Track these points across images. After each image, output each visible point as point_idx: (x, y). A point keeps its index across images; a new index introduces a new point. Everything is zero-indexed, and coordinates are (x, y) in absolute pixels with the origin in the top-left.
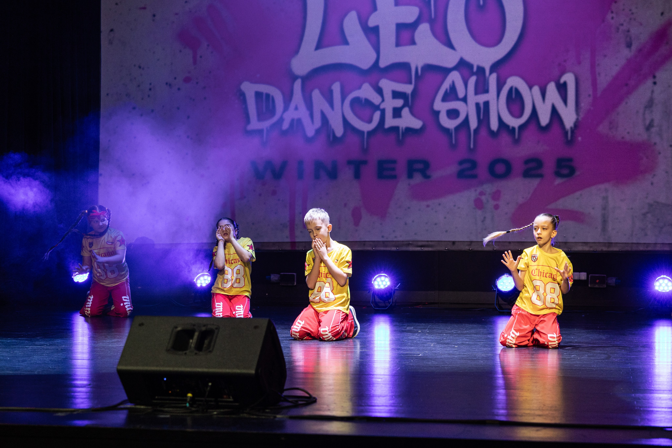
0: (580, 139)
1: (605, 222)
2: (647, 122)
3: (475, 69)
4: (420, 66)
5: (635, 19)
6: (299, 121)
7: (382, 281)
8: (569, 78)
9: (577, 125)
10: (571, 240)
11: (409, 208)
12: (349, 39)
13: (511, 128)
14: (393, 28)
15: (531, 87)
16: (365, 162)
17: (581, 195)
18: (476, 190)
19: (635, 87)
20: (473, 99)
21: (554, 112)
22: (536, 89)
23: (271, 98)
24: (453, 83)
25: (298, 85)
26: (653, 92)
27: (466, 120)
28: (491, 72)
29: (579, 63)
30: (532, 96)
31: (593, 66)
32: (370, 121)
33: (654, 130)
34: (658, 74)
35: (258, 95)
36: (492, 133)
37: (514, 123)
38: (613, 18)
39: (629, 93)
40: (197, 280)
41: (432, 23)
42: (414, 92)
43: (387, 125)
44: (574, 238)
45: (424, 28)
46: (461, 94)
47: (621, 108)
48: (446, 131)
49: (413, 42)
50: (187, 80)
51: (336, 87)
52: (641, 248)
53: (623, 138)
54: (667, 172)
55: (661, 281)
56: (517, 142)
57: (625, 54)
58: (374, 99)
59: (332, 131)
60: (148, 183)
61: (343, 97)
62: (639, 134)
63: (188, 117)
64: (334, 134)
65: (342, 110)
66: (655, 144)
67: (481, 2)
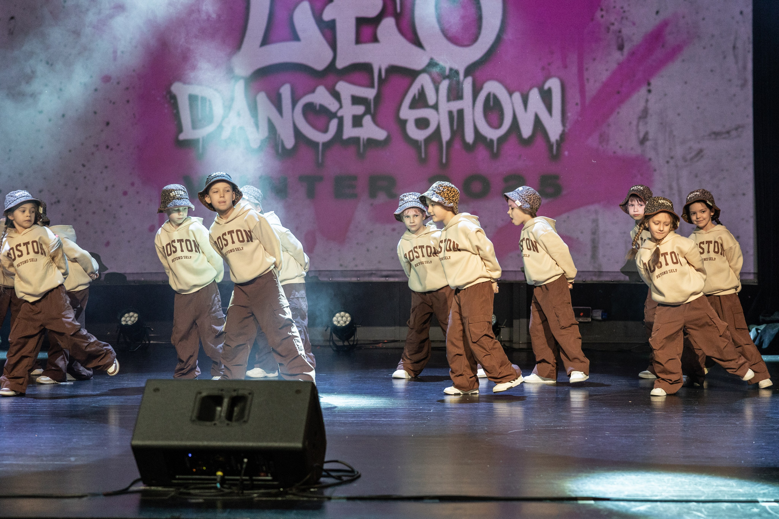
0: (566, 153)
1: (595, 248)
2: (641, 135)
3: (447, 72)
4: (384, 67)
5: (627, 18)
6: (242, 130)
7: (342, 317)
8: (554, 84)
9: (563, 136)
11: (372, 232)
12: (301, 34)
13: (488, 140)
14: (353, 22)
15: (511, 94)
16: (320, 179)
17: (568, 217)
19: (628, 95)
20: (445, 106)
21: (538, 122)
22: (517, 96)
23: (208, 100)
24: (422, 87)
25: (240, 88)
26: (647, 101)
27: (438, 131)
28: (466, 76)
29: (565, 67)
30: (513, 104)
31: (581, 71)
32: (325, 130)
33: (648, 143)
34: (653, 81)
35: (193, 99)
36: (467, 146)
37: (492, 134)
38: (602, 16)
39: (622, 101)
41: (398, 17)
42: (378, 97)
43: (346, 135)
45: (389, 23)
46: (431, 100)
47: (611, 119)
48: (415, 143)
49: (375, 39)
50: (106, 79)
51: (286, 91)
53: (615, 152)
54: (663, 192)
56: (495, 156)
57: (617, 57)
58: (330, 104)
59: (280, 142)
60: (59, 202)
61: (294, 103)
62: (632, 149)
63: (108, 124)
64: (283, 145)
65: (293, 118)
66: (650, 159)
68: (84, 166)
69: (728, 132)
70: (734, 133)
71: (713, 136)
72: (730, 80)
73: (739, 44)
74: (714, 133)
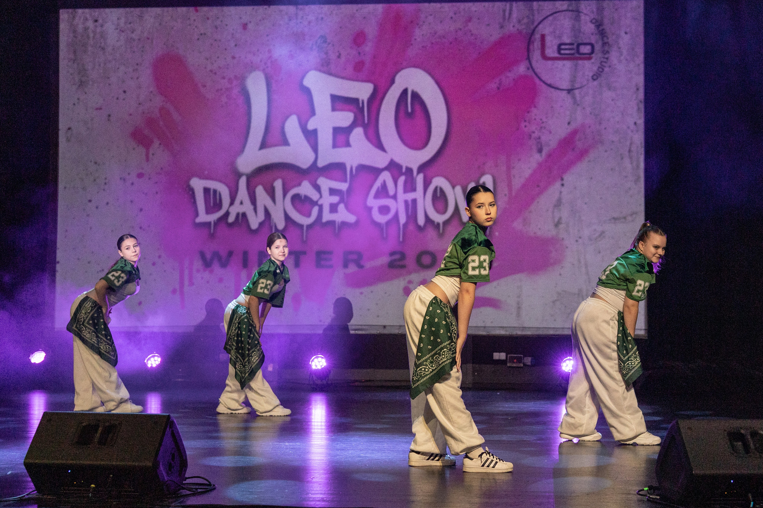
0: (497, 234)
1: (519, 308)
2: (556, 220)
3: (404, 170)
4: (355, 165)
5: (545, 128)
6: (244, 215)
7: (319, 362)
8: (487, 179)
10: (488, 325)
12: (290, 141)
13: (436, 223)
14: (331, 131)
15: (453, 187)
16: (304, 253)
17: (498, 284)
18: (404, 279)
19: (546, 188)
20: (402, 196)
22: (458, 189)
23: (218, 192)
25: (243, 182)
26: (561, 192)
27: (396, 216)
28: (418, 173)
29: (496, 166)
30: (455, 194)
31: (509, 168)
32: (309, 215)
33: (561, 226)
34: (565, 177)
35: (206, 191)
36: (420, 228)
37: (439, 218)
38: (525, 126)
39: (541, 193)
40: (147, 361)
41: (366, 127)
42: (349, 190)
43: (324, 220)
44: (492, 322)
46: (391, 192)
47: (533, 207)
48: (378, 225)
49: (348, 144)
50: (140, 175)
51: (278, 185)
52: (551, 332)
53: (535, 233)
54: (573, 265)
55: (568, 362)
56: (441, 235)
57: (536, 158)
58: (312, 195)
59: (274, 224)
61: (285, 195)
62: (549, 230)
63: (141, 210)
64: (276, 227)
65: (284, 205)
66: (563, 239)
67: (410, 110)
69: (625, 218)
70: (629, 218)
71: (613, 221)
72: (626, 177)
73: (634, 149)
74: (614, 218)
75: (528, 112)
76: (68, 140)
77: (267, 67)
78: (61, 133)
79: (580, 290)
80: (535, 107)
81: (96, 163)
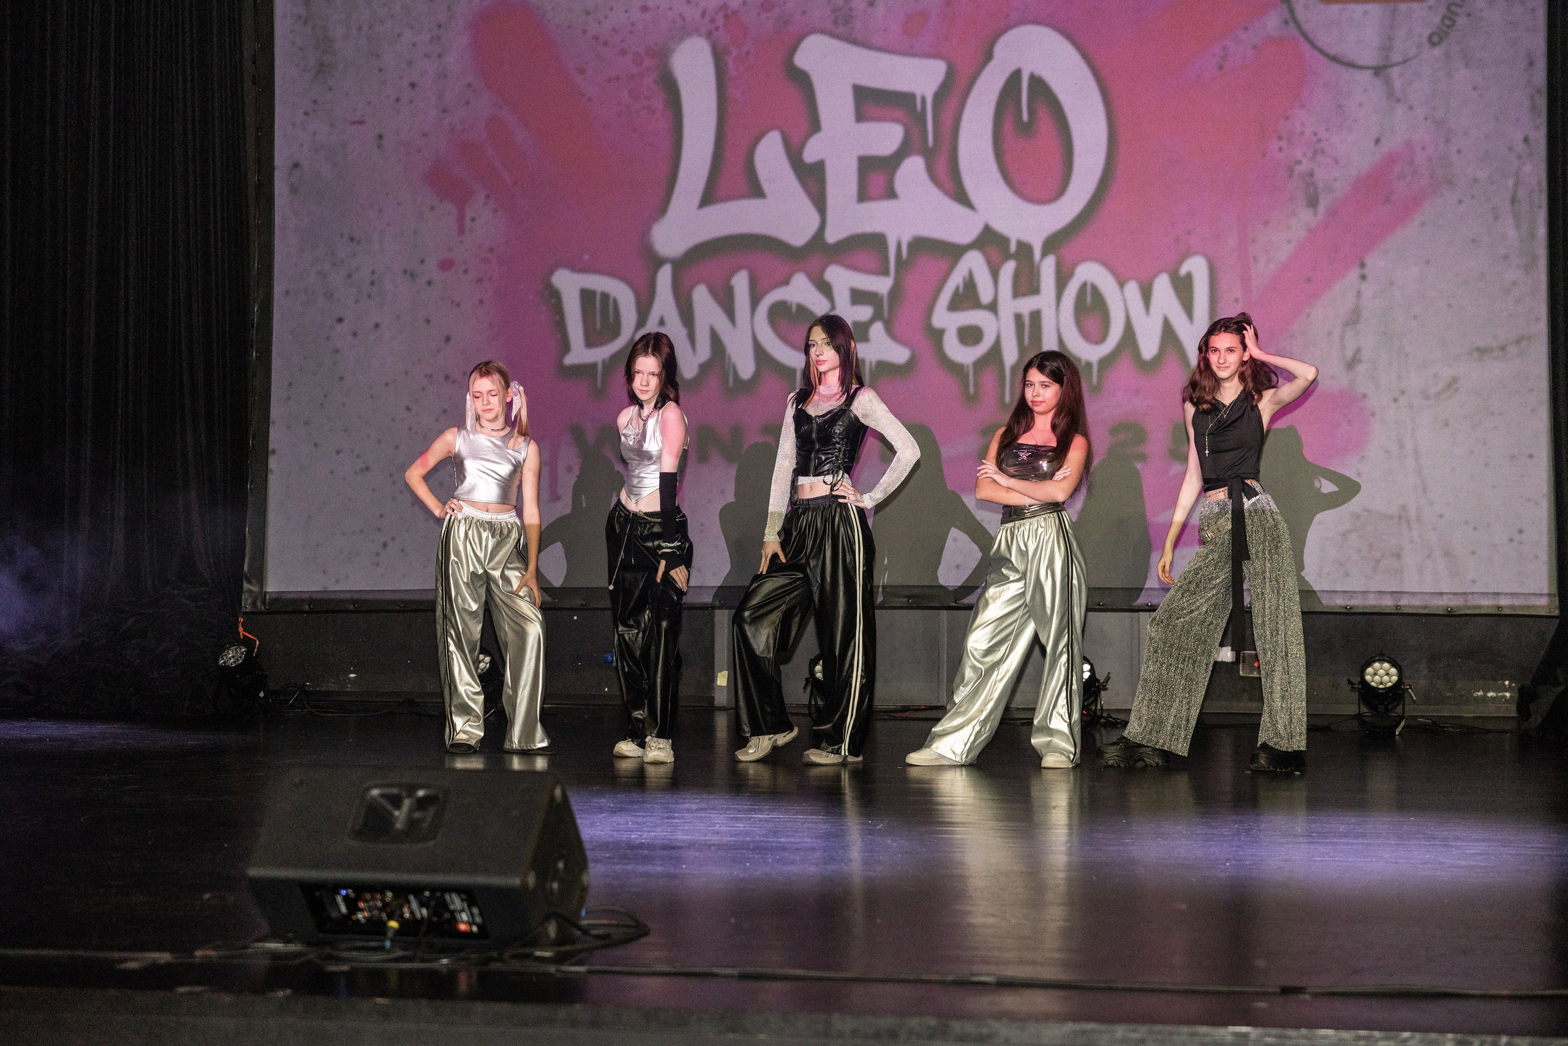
2: (1349, 354)
3: (1013, 247)
4: (906, 240)
5: (1323, 152)
8: (1196, 267)
12: (766, 186)
14: (853, 166)
15: (1122, 285)
19: (1326, 285)
20: (1009, 306)
21: (1168, 333)
22: (1132, 289)
23: (611, 299)
24: (971, 273)
25: (664, 277)
26: (1359, 294)
27: (996, 350)
28: (1044, 254)
29: (1217, 237)
30: (1125, 301)
31: (1244, 242)
33: (1361, 368)
34: (1369, 260)
35: (587, 296)
37: (1090, 353)
38: (1281, 149)
39: (1315, 295)
41: (929, 156)
42: (895, 292)
46: (986, 297)
47: (1299, 327)
48: (956, 369)
49: (891, 193)
50: (446, 265)
51: (741, 283)
54: (1387, 452)
56: (1095, 391)
57: (1306, 219)
58: (814, 304)
59: (731, 368)
60: (367, 469)
61: (755, 302)
62: (1332, 377)
63: (448, 339)
64: (736, 374)
65: (752, 325)
66: (1364, 396)
67: (1025, 117)
68: (408, 409)
69: (1503, 348)
70: (1512, 350)
71: (1476, 355)
72: (1505, 258)
73: (1522, 194)
74: (1478, 349)
75: (1287, 118)
76: (294, 190)
77: (717, 29)
78: (277, 175)
79: (1404, 508)
80: (1302, 106)
81: (352, 239)
